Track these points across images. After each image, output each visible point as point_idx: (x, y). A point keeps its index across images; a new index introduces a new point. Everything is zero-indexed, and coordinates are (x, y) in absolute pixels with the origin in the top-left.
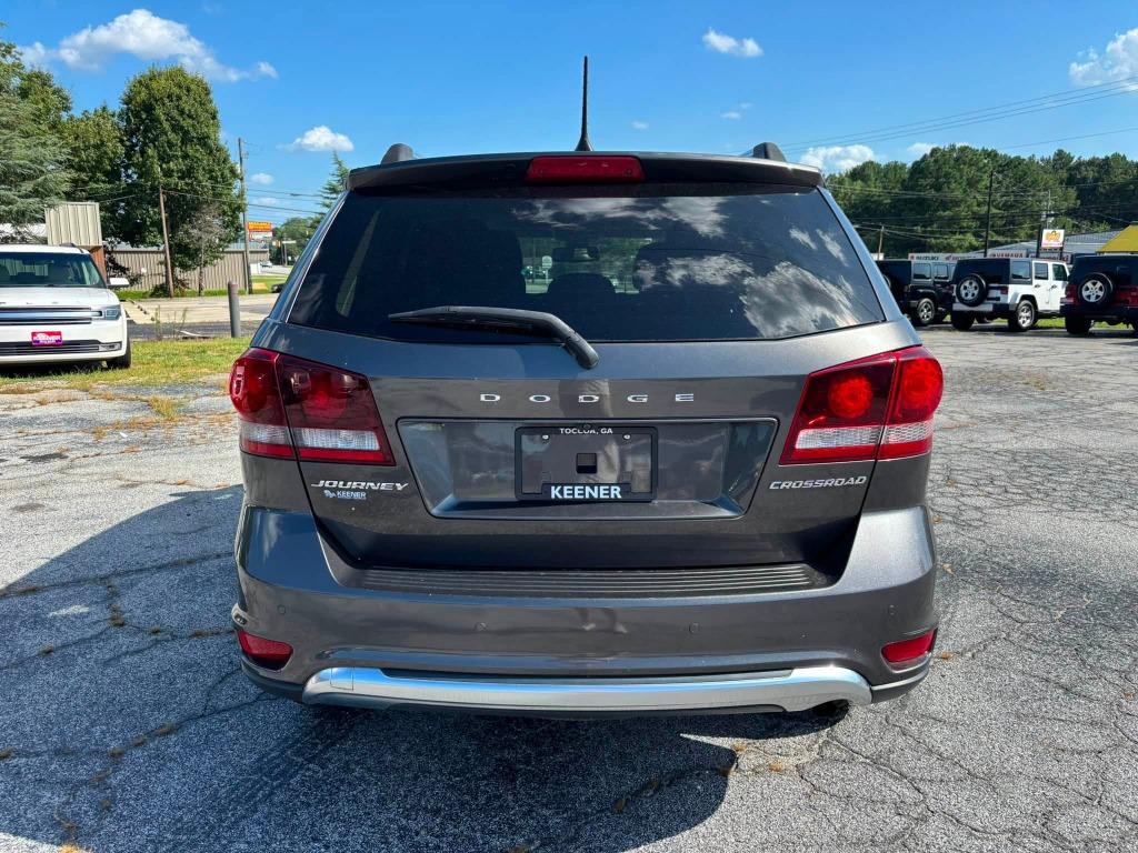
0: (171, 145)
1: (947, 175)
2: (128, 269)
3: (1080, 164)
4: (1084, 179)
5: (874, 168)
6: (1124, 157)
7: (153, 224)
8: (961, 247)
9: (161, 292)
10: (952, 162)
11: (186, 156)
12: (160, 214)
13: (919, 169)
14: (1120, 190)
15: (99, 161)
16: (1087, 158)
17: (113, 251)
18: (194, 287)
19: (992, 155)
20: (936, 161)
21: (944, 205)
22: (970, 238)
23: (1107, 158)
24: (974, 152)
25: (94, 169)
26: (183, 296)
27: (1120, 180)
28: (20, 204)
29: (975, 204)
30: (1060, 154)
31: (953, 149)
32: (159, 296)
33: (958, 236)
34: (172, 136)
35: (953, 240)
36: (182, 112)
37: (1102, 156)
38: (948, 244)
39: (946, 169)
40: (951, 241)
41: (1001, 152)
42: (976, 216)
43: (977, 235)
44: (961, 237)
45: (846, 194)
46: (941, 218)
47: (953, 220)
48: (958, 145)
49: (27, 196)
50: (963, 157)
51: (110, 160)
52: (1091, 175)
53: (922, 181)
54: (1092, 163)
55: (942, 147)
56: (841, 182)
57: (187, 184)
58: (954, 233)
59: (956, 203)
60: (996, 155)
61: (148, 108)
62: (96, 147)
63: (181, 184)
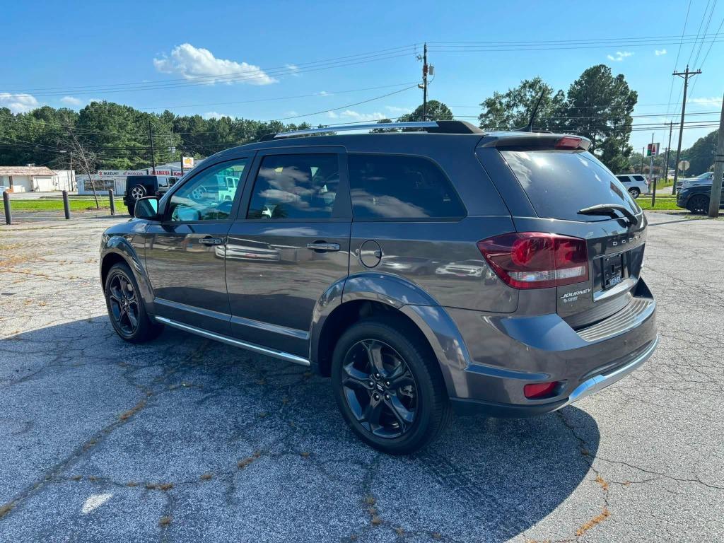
1: (105, 120)
3: (179, 120)
4: (183, 128)
5: (51, 112)
6: (201, 118)
8: (122, 166)
10: (107, 112)
13: (85, 115)
14: (201, 136)
16: (182, 116)
19: (130, 110)
20: (96, 111)
21: (107, 140)
22: (127, 161)
23: (192, 118)
24: (119, 107)
27: (201, 129)
29: (126, 140)
30: (167, 112)
31: (105, 103)
33: (119, 160)
35: (117, 161)
37: (190, 116)
38: (114, 164)
39: (103, 116)
40: (116, 162)
41: (135, 108)
42: (128, 148)
43: (131, 159)
44: (121, 160)
45: (35, 128)
46: (106, 147)
47: (115, 150)
48: (108, 102)
50: (112, 109)
52: (186, 126)
53: (89, 123)
54: (185, 119)
55: (98, 102)
56: (29, 120)
58: (116, 157)
59: (114, 139)
60: (133, 110)
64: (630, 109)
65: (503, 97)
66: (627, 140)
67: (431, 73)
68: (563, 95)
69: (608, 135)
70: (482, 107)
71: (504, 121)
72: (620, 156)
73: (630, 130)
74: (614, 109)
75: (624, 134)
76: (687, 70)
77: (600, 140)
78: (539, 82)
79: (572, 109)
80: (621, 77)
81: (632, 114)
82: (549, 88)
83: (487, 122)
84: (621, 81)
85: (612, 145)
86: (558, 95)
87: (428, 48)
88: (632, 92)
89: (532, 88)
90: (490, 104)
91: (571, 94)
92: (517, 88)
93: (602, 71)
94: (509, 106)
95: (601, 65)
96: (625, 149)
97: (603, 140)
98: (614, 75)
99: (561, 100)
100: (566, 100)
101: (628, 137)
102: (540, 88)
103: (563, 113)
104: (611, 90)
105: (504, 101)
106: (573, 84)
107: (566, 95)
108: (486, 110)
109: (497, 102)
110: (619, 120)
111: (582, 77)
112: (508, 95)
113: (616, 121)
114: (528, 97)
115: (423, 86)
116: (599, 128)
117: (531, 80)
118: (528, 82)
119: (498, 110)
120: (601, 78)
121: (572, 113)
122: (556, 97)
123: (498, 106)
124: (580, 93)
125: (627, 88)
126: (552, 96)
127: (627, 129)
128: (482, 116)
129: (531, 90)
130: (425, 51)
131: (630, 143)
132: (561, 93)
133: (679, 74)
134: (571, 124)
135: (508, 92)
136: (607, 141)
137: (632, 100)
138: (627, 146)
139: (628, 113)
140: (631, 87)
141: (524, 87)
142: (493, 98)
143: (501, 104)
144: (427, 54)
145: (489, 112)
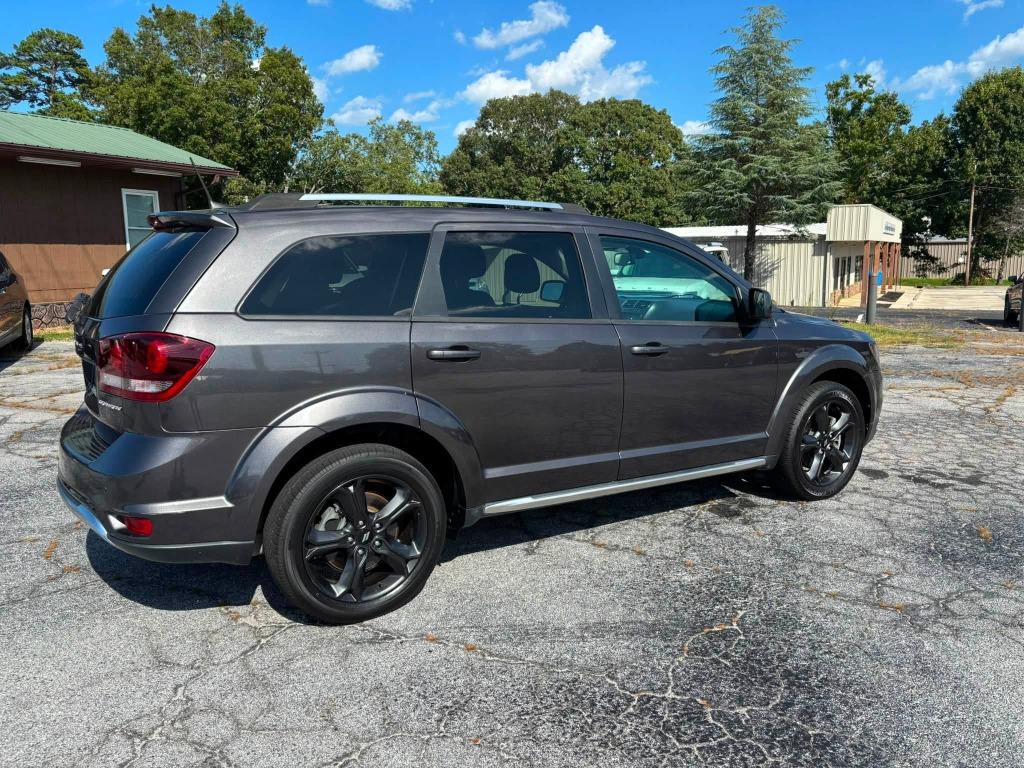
0: (989, 143)
2: (937, 259)
7: (960, 218)
9: (959, 281)
11: (1003, 151)
12: (969, 208)
15: (921, 164)
17: (928, 244)
18: (995, 276)
25: (914, 173)
26: (982, 284)
28: (799, 208)
32: (957, 284)
34: (992, 134)
36: (1006, 111)
49: (805, 203)
51: (932, 162)
57: (1000, 178)
61: (973, 111)
62: (920, 152)
63: (994, 178)
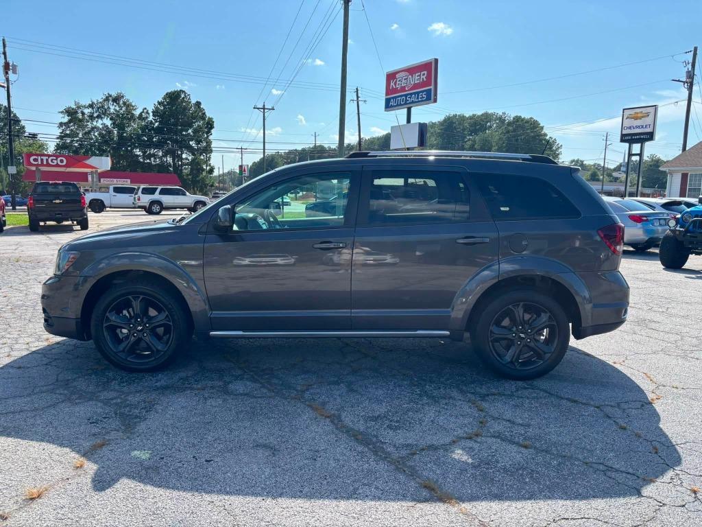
64: (209, 132)
65: (85, 107)
66: (209, 160)
67: (14, 72)
68: (147, 113)
69: (193, 154)
70: (61, 115)
71: (89, 132)
72: (204, 173)
73: (211, 151)
74: (195, 131)
75: (207, 155)
76: (264, 105)
77: (187, 159)
78: (123, 97)
79: (158, 127)
80: (198, 104)
81: (211, 137)
82: (133, 104)
83: (68, 132)
84: (199, 107)
85: (198, 164)
86: (143, 112)
87: (7, 43)
88: (209, 118)
89: (116, 102)
90: (70, 112)
91: (155, 113)
92: (101, 100)
93: (183, 96)
94: (91, 117)
95: (181, 91)
96: (208, 168)
97: (190, 158)
98: (193, 101)
99: (147, 117)
100: (151, 118)
101: (210, 158)
102: (124, 103)
103: (150, 130)
104: (192, 114)
105: (87, 111)
106: (157, 104)
107: (151, 114)
108: (66, 119)
109: (79, 111)
110: (201, 141)
111: (164, 98)
112: (91, 106)
113: (198, 142)
114: (112, 111)
115: (6, 86)
116: (184, 147)
117: (114, 94)
118: (111, 96)
119: (80, 121)
120: (182, 102)
121: (159, 131)
122: (141, 114)
123: (80, 116)
124: (165, 113)
125: (204, 114)
126: (137, 113)
127: (208, 150)
128: (61, 124)
129: (115, 104)
130: (4, 46)
131: (212, 162)
132: (145, 111)
133: (258, 109)
134: (159, 141)
135: (91, 103)
136: (193, 160)
137: (210, 125)
138: (210, 165)
139: (208, 137)
140: (208, 115)
141: (107, 99)
142: (74, 107)
143: (83, 114)
144: (7, 49)
145: (70, 121)
